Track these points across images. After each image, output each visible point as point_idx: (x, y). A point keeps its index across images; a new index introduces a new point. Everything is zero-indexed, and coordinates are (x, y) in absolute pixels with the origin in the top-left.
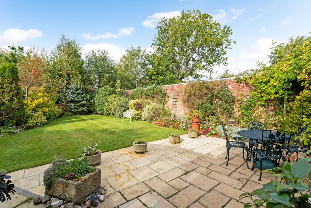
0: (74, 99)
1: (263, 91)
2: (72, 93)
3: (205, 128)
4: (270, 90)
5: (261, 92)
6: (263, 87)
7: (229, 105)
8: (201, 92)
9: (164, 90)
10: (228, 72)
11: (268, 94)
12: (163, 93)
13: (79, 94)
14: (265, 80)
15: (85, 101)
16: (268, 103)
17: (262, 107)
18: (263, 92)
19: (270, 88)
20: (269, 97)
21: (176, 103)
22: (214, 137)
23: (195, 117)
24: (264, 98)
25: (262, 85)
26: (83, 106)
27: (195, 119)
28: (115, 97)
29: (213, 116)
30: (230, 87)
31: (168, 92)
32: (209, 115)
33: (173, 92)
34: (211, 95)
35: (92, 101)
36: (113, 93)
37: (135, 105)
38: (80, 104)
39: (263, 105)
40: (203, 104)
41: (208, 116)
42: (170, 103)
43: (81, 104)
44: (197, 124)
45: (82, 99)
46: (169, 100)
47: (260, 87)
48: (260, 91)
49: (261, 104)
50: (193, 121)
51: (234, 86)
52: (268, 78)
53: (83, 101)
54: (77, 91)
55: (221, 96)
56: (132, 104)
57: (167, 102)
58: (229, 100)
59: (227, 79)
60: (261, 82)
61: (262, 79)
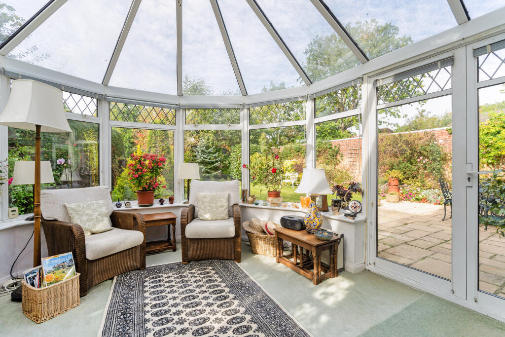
0: (206, 160)
1: (490, 144)
2: (203, 151)
3: (407, 193)
4: (500, 144)
5: (488, 146)
6: (490, 140)
7: (438, 165)
8: (395, 148)
9: (336, 147)
10: (425, 114)
11: (498, 148)
12: (334, 151)
13: (210, 153)
14: (493, 130)
15: (219, 163)
16: (498, 160)
17: (488, 165)
18: (491, 146)
19: (501, 141)
20: (500, 152)
21: (355, 163)
22: (420, 202)
23: (393, 179)
24: (492, 154)
25: (488, 137)
26: (216, 169)
27: (394, 181)
28: (260, 157)
29: (415, 179)
30: (441, 141)
31: (341, 148)
32: (409, 177)
33: (349, 149)
34: (411, 152)
35: (227, 162)
36: (256, 152)
37: (293, 166)
38: (212, 166)
39: (490, 164)
40: (400, 163)
41: (408, 179)
42: (344, 163)
43: (214, 167)
44: (395, 187)
45: (215, 160)
46: (344, 160)
47: (486, 139)
48: (486, 145)
49: (487, 162)
50: (390, 183)
51: (446, 139)
52: (497, 129)
53: (217, 162)
54: (208, 149)
55: (425, 153)
56: (288, 165)
57: (340, 162)
58: (439, 157)
59: (435, 129)
60: (488, 133)
61: (489, 129)
